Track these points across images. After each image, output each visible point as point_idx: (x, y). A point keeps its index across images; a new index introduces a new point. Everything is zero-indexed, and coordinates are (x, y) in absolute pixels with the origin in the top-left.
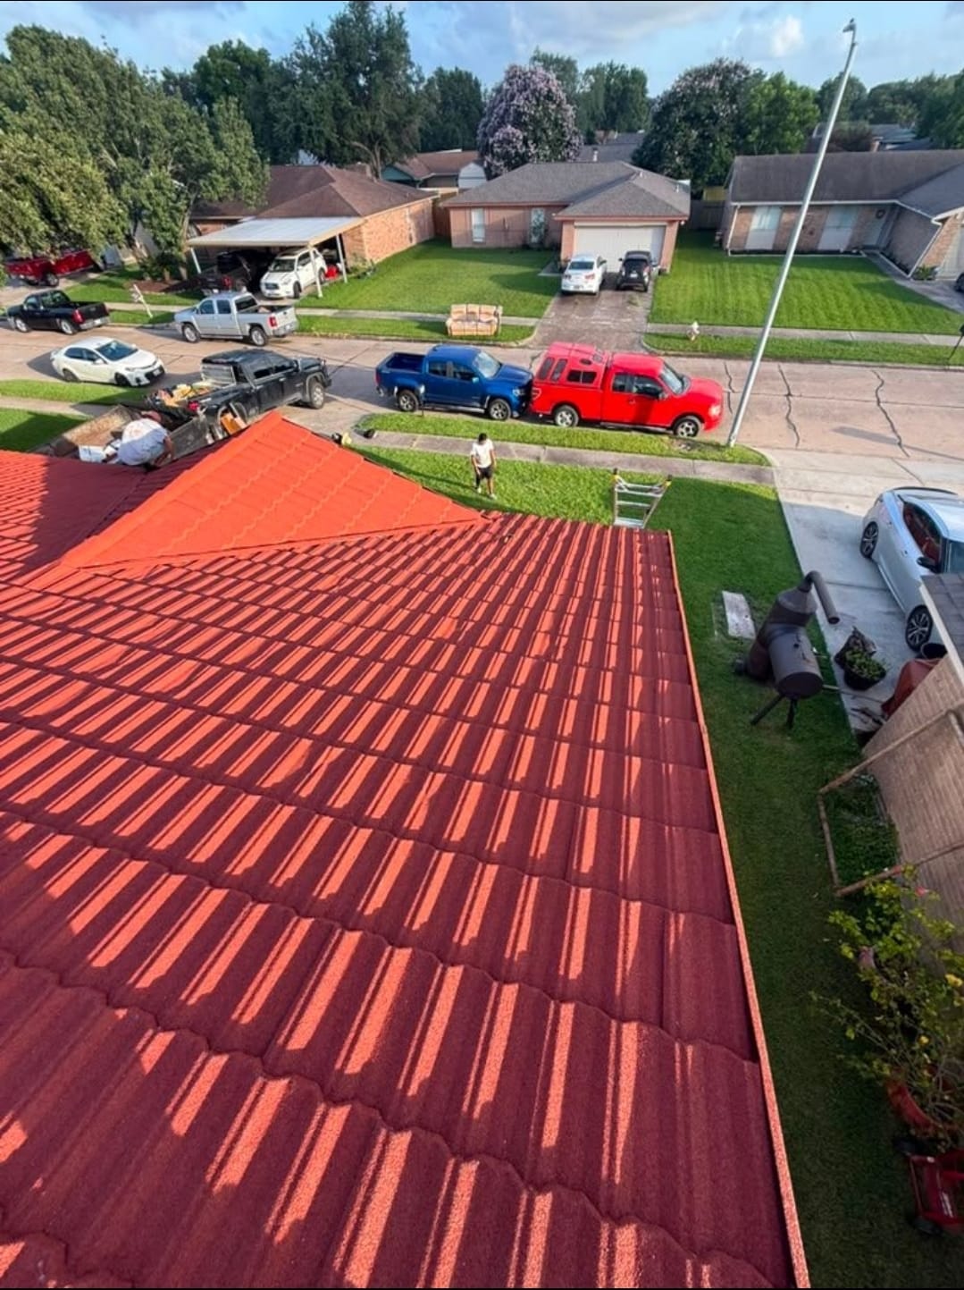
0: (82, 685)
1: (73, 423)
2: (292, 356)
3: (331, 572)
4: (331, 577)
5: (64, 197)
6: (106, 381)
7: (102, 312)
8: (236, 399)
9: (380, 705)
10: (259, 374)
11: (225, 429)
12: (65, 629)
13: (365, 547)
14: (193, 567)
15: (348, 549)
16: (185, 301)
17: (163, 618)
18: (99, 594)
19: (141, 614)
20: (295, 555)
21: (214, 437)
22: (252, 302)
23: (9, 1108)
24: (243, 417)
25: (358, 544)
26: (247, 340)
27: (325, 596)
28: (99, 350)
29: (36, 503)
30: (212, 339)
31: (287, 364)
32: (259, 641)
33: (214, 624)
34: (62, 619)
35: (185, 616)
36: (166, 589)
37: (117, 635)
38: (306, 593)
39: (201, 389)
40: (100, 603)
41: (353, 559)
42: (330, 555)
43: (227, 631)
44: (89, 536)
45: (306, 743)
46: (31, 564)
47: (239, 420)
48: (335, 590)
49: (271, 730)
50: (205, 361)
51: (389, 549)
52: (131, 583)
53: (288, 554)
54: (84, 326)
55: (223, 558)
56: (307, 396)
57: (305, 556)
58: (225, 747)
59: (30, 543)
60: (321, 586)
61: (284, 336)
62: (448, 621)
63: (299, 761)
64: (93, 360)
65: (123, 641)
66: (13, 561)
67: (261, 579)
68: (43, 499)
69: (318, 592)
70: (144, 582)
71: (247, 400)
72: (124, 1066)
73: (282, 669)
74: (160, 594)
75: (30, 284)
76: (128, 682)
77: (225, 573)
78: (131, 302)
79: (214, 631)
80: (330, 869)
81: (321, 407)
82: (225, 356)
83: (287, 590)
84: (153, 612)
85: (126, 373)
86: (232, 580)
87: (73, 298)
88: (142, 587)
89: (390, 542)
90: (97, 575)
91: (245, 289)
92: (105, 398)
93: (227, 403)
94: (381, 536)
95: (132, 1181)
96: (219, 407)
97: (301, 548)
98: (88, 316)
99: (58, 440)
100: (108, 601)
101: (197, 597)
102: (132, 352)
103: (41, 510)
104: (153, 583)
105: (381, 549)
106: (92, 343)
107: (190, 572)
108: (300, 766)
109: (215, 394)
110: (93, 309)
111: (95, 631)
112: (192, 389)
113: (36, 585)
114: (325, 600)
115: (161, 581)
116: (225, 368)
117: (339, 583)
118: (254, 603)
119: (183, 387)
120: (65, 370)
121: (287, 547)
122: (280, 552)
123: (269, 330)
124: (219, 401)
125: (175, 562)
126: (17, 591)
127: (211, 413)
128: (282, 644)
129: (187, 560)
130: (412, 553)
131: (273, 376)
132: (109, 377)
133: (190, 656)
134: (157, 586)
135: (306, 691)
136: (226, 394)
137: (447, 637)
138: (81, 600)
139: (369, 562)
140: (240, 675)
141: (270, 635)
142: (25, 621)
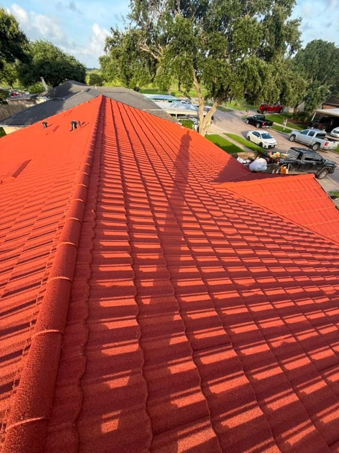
0: (210, 216)
1: (241, 151)
2: (324, 158)
3: (292, 235)
4: (292, 237)
5: (291, 90)
6: (257, 143)
7: (271, 124)
8: (292, 163)
9: (284, 292)
10: (307, 159)
11: (280, 171)
12: (213, 201)
13: (310, 236)
14: (250, 205)
15: (302, 232)
16: (299, 128)
17: (235, 213)
18: (225, 197)
19: (217, 206)
20: (282, 221)
21: (275, 171)
22: (324, 135)
23: (151, 295)
24: (289, 170)
25: (308, 233)
26: (311, 147)
27: (285, 241)
28: (262, 134)
29: (224, 167)
30: (298, 142)
31: (320, 160)
32: (257, 239)
33: (247, 225)
34: (214, 198)
35: (241, 217)
36: (240, 206)
37: (223, 210)
38: (279, 236)
39: (283, 156)
40: (224, 199)
41: (303, 237)
42: (295, 230)
43: (250, 229)
44: (230, 181)
45: (253, 281)
46: (215, 180)
47: (287, 170)
48: (290, 242)
49: (246, 267)
50: (292, 148)
51: (320, 243)
52: (233, 199)
53: (280, 220)
54: (263, 127)
55: (260, 208)
56: (319, 173)
57: (286, 224)
58: (231, 260)
59: (218, 175)
60: (285, 237)
61: (326, 150)
62: (331, 288)
63: (247, 284)
64: (258, 136)
65: (223, 212)
66: (212, 177)
67: (267, 221)
68: (226, 166)
69: (283, 238)
70: (236, 201)
71: (296, 165)
72: (170, 313)
73: (259, 253)
74: (238, 207)
75: (258, 112)
76: (219, 223)
77: (258, 213)
78: (281, 124)
79: (246, 227)
80: (238, 325)
81: (321, 179)
82: (300, 149)
83: (274, 231)
84: (234, 210)
85: (263, 143)
86: (259, 216)
87: (266, 119)
88: (235, 202)
89: (322, 241)
90: (227, 192)
91: (324, 130)
92: (253, 148)
93: (288, 164)
94: (319, 236)
95: (157, 340)
96: (284, 163)
97: (286, 221)
98: (266, 124)
99: (235, 153)
100: (226, 200)
101: (247, 214)
102: (271, 138)
103: (224, 168)
104: (238, 203)
105: (316, 241)
106: (261, 132)
107: (249, 206)
108: (247, 286)
109: (287, 159)
110: (269, 123)
111: (219, 205)
112: (280, 155)
113: (214, 186)
114: (285, 243)
115: (240, 203)
116: (297, 153)
117: (293, 241)
118: (262, 227)
119: (278, 153)
120: (249, 137)
121: (282, 217)
122: (278, 217)
123: (322, 146)
124: (285, 162)
125: (247, 201)
126: (209, 185)
127: (281, 164)
128: (263, 245)
129: (250, 202)
130: (330, 251)
131: (312, 162)
132: (258, 142)
133: (237, 229)
134: (239, 204)
135: (262, 266)
136: (290, 160)
137: (327, 293)
138: (220, 196)
139: (309, 242)
140: (246, 244)
141: (261, 240)
142: (207, 193)
